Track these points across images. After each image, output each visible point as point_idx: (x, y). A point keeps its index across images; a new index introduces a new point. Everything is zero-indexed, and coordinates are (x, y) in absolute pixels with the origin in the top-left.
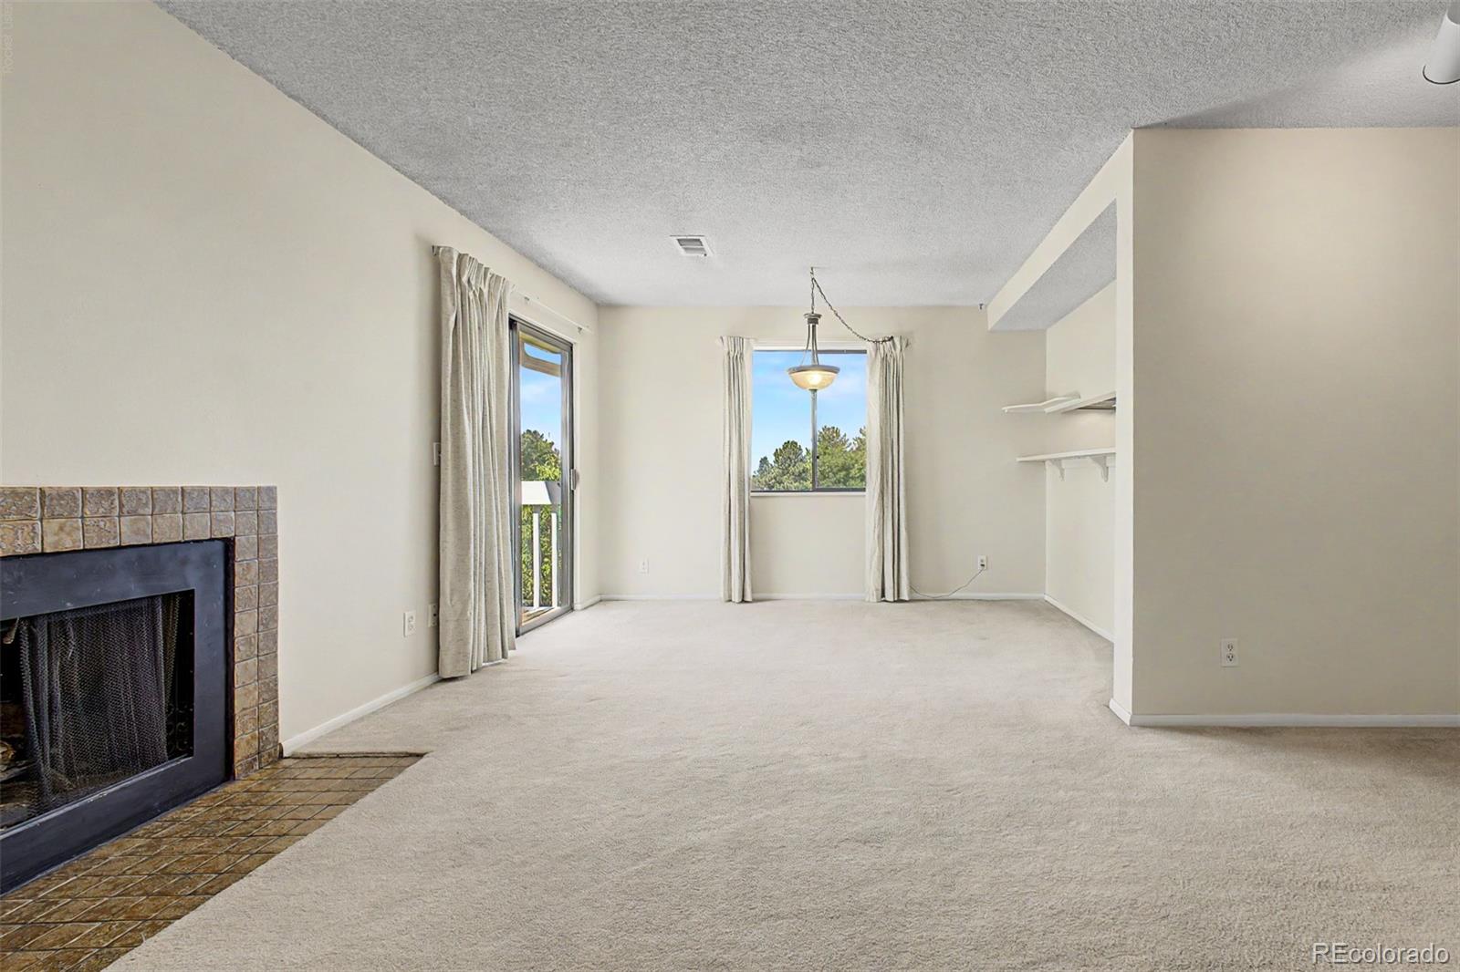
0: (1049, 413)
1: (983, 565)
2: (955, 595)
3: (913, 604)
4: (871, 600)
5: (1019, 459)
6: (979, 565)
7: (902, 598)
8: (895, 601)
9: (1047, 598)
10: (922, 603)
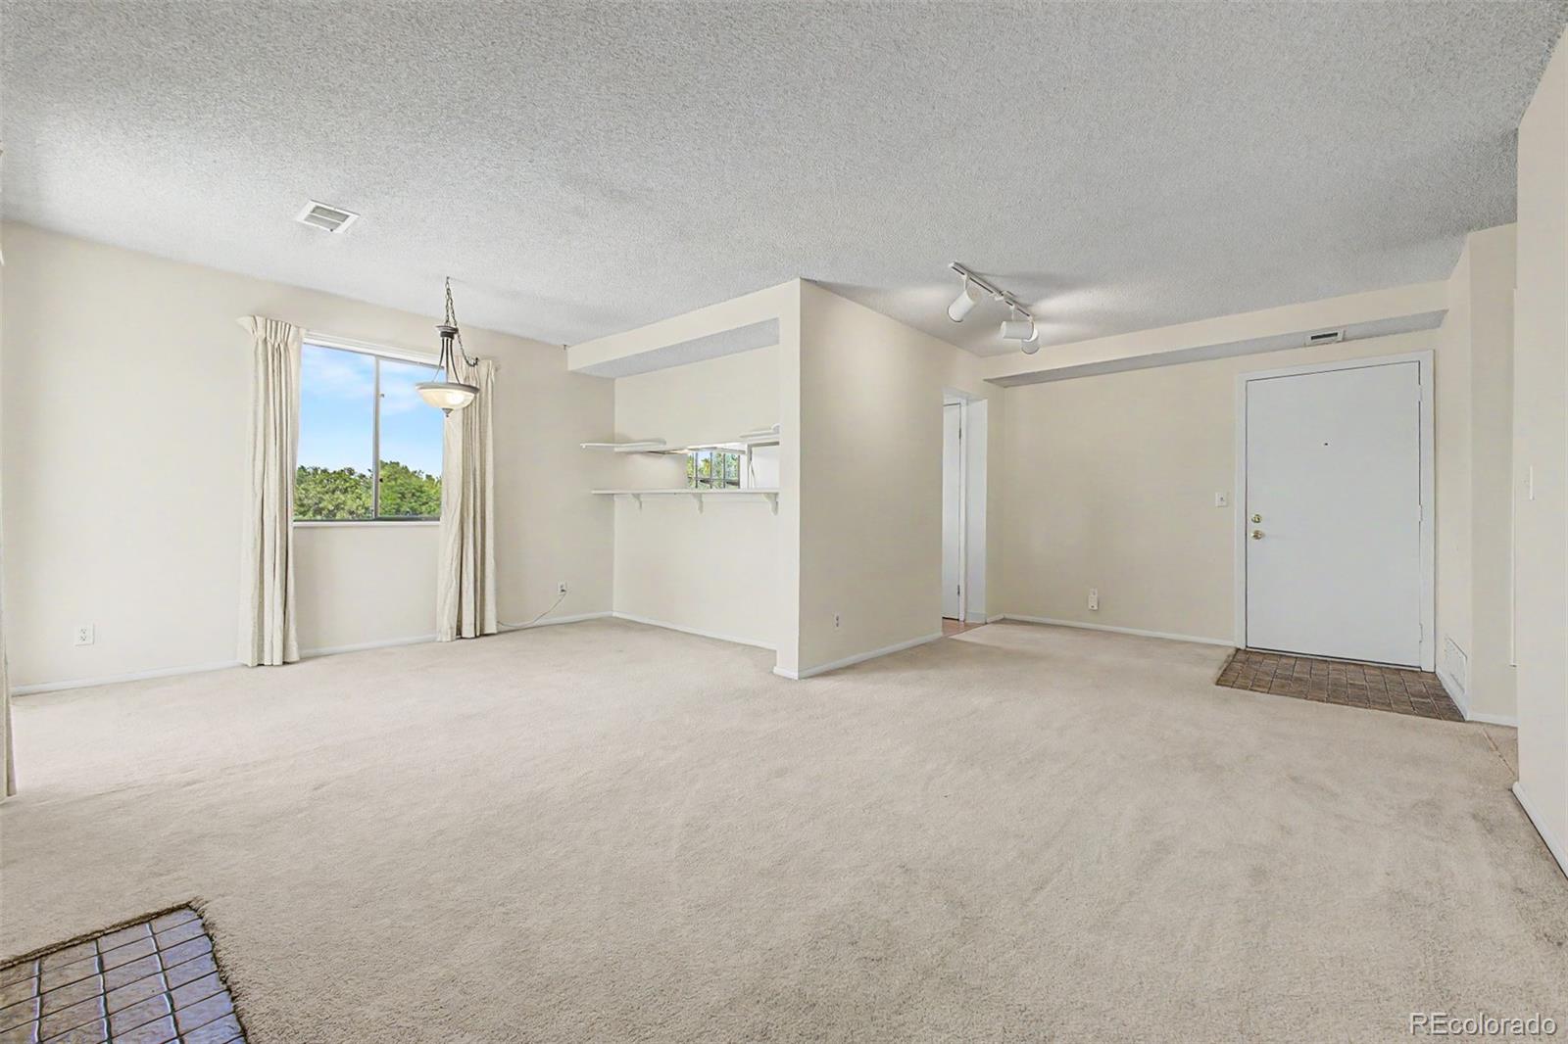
0: (617, 453)
1: (563, 591)
2: (537, 623)
3: (501, 636)
4: (444, 640)
5: (594, 492)
6: (560, 590)
7: (487, 632)
8: (476, 637)
9: (615, 614)
10: (510, 634)
